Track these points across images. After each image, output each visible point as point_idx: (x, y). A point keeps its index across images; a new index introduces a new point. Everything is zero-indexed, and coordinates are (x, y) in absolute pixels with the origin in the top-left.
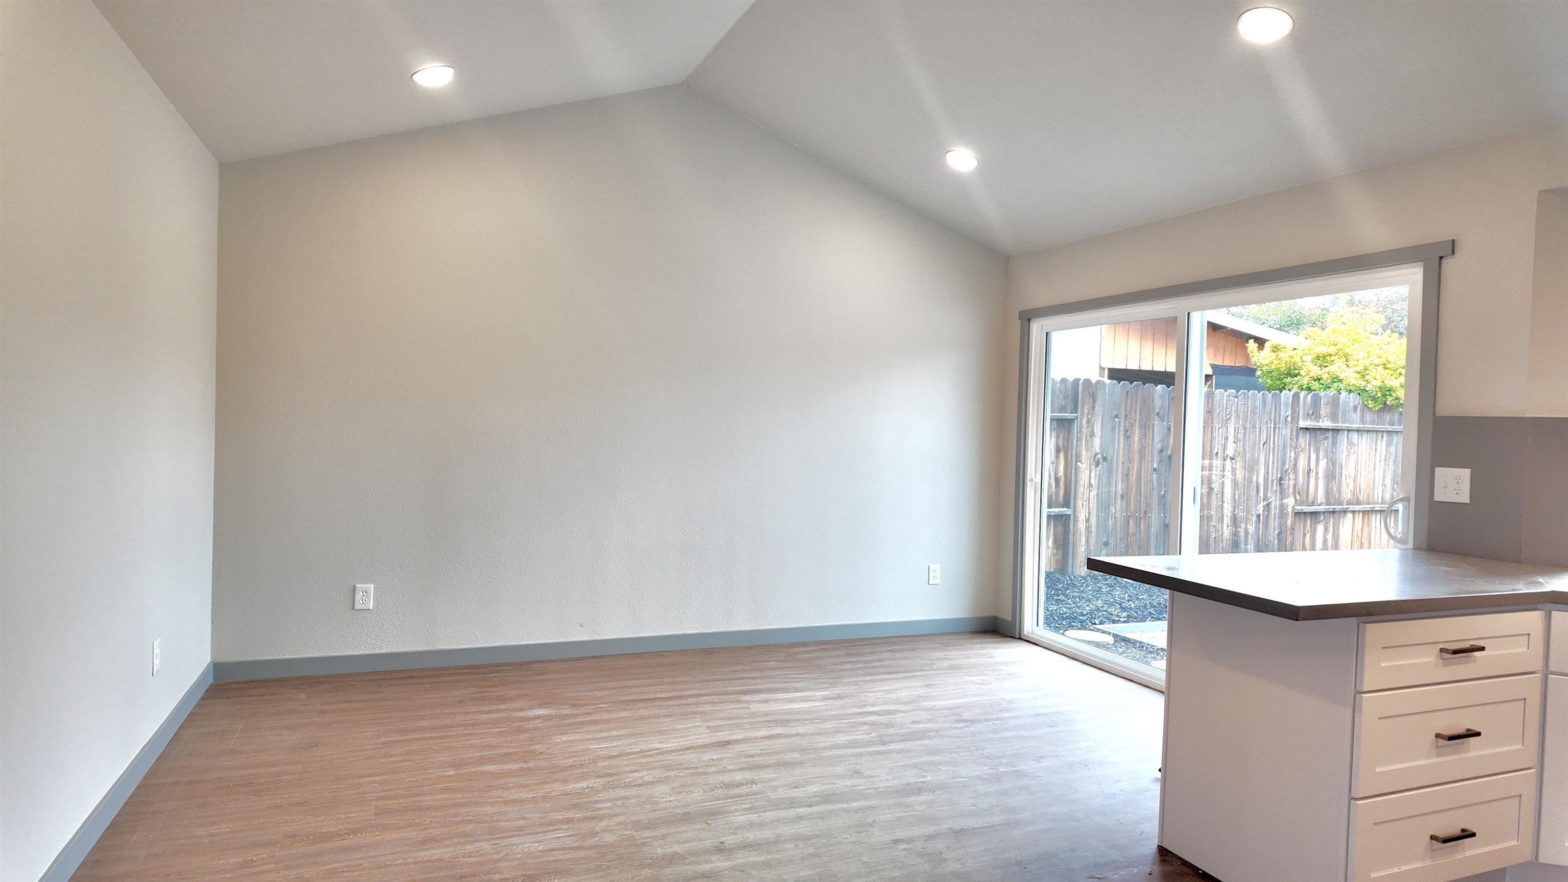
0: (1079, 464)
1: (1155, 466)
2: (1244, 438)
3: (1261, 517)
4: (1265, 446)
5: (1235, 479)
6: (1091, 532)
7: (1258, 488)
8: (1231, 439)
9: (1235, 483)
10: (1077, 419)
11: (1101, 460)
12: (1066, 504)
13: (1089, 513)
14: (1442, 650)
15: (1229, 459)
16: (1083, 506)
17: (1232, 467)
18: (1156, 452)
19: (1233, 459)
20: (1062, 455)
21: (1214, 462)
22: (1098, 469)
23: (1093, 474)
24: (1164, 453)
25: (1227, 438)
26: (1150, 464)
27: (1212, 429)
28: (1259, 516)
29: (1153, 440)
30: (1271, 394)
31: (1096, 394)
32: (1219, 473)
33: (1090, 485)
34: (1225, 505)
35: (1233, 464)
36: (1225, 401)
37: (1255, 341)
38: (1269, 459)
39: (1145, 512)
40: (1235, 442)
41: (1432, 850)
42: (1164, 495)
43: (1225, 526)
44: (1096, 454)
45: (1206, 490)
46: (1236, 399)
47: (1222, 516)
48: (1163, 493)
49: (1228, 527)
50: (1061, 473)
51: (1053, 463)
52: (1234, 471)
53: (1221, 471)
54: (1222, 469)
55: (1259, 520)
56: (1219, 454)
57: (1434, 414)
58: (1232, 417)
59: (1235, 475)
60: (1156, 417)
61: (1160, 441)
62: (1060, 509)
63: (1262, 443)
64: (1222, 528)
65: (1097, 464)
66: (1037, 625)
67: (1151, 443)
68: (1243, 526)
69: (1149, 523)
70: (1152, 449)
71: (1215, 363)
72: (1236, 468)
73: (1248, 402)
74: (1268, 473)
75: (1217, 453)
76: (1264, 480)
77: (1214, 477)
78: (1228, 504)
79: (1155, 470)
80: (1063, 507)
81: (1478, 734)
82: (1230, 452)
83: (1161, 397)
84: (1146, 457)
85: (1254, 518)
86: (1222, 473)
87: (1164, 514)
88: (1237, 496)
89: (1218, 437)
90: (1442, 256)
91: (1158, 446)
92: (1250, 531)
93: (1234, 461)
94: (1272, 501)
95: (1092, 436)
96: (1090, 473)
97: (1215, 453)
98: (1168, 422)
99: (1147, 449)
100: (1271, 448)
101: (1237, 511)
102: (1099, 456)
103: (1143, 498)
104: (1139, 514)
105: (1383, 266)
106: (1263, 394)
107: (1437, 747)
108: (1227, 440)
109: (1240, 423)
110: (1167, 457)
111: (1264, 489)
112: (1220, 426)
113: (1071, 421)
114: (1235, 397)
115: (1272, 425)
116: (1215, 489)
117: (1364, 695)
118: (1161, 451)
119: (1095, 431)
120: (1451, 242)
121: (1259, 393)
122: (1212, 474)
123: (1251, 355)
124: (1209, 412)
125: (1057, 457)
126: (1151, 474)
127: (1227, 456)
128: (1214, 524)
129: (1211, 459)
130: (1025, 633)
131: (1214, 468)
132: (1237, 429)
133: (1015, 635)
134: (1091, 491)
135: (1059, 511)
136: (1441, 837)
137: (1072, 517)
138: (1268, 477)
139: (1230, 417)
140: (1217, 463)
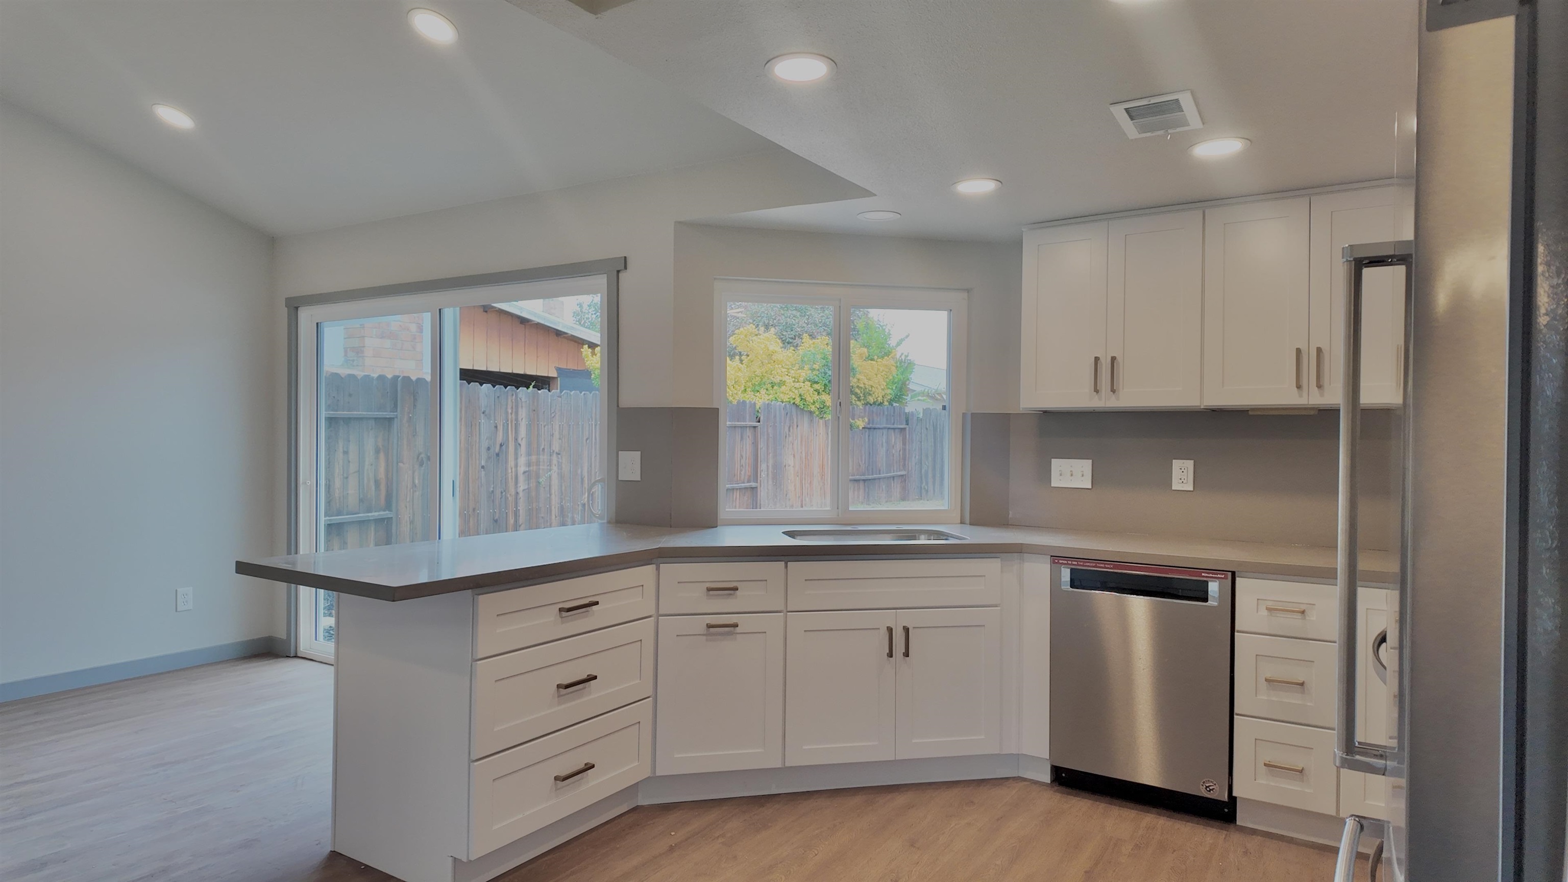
0: (401, 464)
1: (483, 463)
2: (569, 434)
3: (586, 506)
4: (588, 441)
5: (561, 472)
6: (416, 534)
7: (582, 479)
8: (557, 435)
9: (561, 477)
10: (397, 418)
11: (424, 459)
12: (388, 507)
13: (414, 514)
14: (561, 610)
15: (555, 455)
16: (406, 507)
17: (558, 462)
18: (483, 450)
19: (559, 454)
20: (382, 456)
21: (541, 457)
22: (423, 468)
23: (416, 473)
24: (492, 450)
25: (552, 435)
26: (478, 462)
27: (538, 427)
28: (584, 505)
29: (480, 439)
30: (591, 395)
31: (417, 393)
32: (546, 467)
33: (414, 485)
34: (553, 496)
35: (558, 458)
36: (550, 400)
37: (589, 347)
38: (591, 453)
39: (474, 510)
40: (560, 439)
41: (557, 789)
42: (493, 491)
43: (553, 517)
44: (420, 454)
45: (534, 484)
46: (560, 399)
47: (550, 507)
48: (492, 489)
49: (556, 517)
50: (382, 475)
51: (371, 465)
52: (560, 465)
53: (548, 466)
54: (548, 464)
55: (585, 509)
56: (546, 450)
57: (618, 406)
58: (557, 415)
59: (561, 469)
60: (482, 415)
61: (487, 439)
62: (382, 513)
63: (585, 439)
64: (551, 519)
65: (421, 464)
66: (316, 639)
67: (478, 441)
68: (570, 515)
69: (478, 520)
70: (479, 447)
71: (560, 367)
72: (561, 463)
73: (571, 401)
74: (591, 466)
75: (544, 449)
76: (588, 472)
77: (541, 472)
78: (555, 496)
79: (483, 467)
80: (384, 511)
81: (595, 678)
82: (556, 447)
83: (487, 396)
84: (474, 456)
85: (580, 508)
86: (549, 467)
87: (493, 510)
88: (563, 488)
89: (544, 434)
90: (619, 269)
91: (485, 444)
92: (576, 519)
93: (559, 456)
94: (595, 491)
95: (414, 436)
96: (413, 473)
97: (541, 449)
98: (495, 420)
99: (474, 447)
100: (593, 443)
101: (563, 502)
102: (423, 455)
103: (471, 495)
104: (468, 512)
105: (582, 275)
106: (584, 394)
107: (559, 696)
108: (553, 436)
109: (565, 421)
110: (495, 455)
111: (588, 480)
112: (545, 423)
113: (390, 420)
114: (558, 397)
115: (593, 423)
116: (543, 483)
117: (478, 662)
118: (489, 449)
119: (418, 430)
120: (623, 258)
121: (581, 393)
122: (539, 469)
123: (586, 359)
124: (534, 411)
125: (377, 458)
126: (479, 472)
127: (554, 451)
128: (542, 515)
129: (538, 454)
130: (301, 650)
131: (541, 464)
132: (561, 426)
133: (290, 653)
134: (415, 491)
135: (379, 515)
136: (562, 776)
137: (394, 519)
138: (591, 470)
139: (555, 416)
140: (544, 458)
